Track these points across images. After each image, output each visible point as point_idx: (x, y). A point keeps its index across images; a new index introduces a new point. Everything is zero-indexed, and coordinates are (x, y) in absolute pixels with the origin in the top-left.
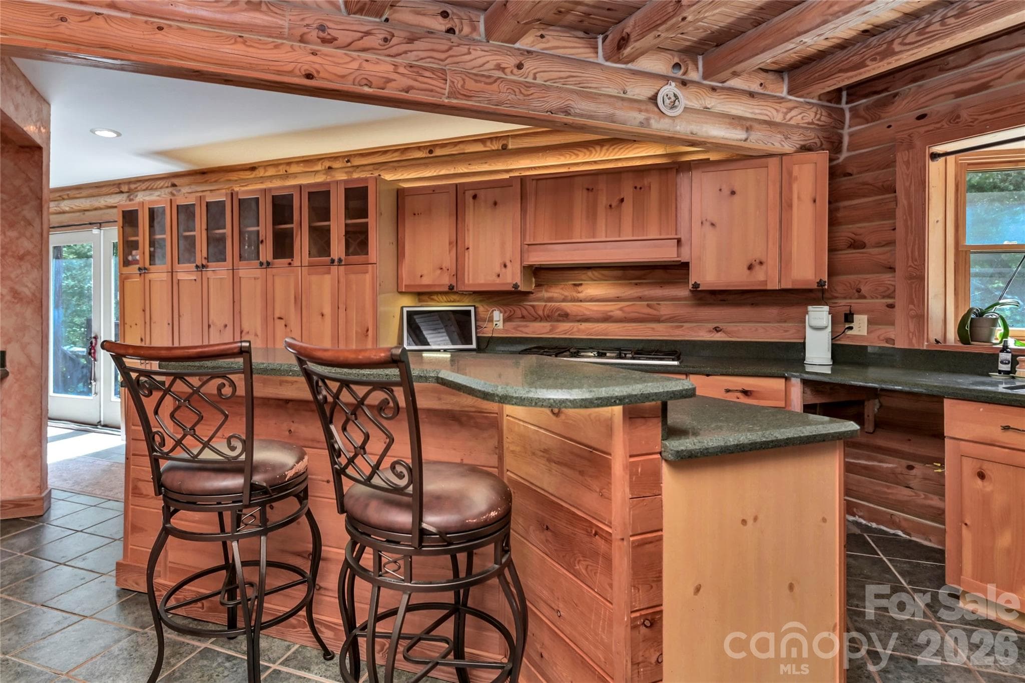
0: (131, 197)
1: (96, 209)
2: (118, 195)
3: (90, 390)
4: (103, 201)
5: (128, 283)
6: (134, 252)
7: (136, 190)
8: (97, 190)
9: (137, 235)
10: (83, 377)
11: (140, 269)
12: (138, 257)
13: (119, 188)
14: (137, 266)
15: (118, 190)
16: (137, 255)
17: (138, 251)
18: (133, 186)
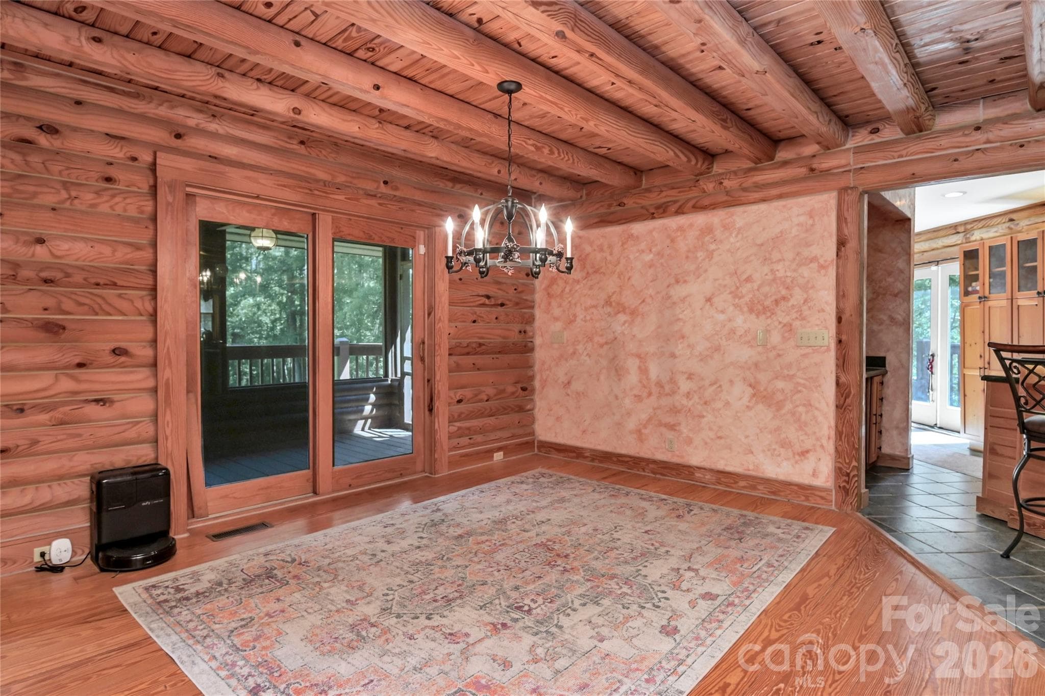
0: (968, 236)
1: (933, 250)
2: (955, 235)
3: (928, 397)
4: (940, 243)
5: (968, 310)
6: (974, 284)
7: (972, 229)
8: (935, 234)
9: (977, 269)
10: (921, 387)
11: (980, 298)
12: (978, 288)
13: (956, 229)
14: (977, 295)
15: (955, 232)
16: (977, 286)
17: (978, 283)
18: (969, 227)
